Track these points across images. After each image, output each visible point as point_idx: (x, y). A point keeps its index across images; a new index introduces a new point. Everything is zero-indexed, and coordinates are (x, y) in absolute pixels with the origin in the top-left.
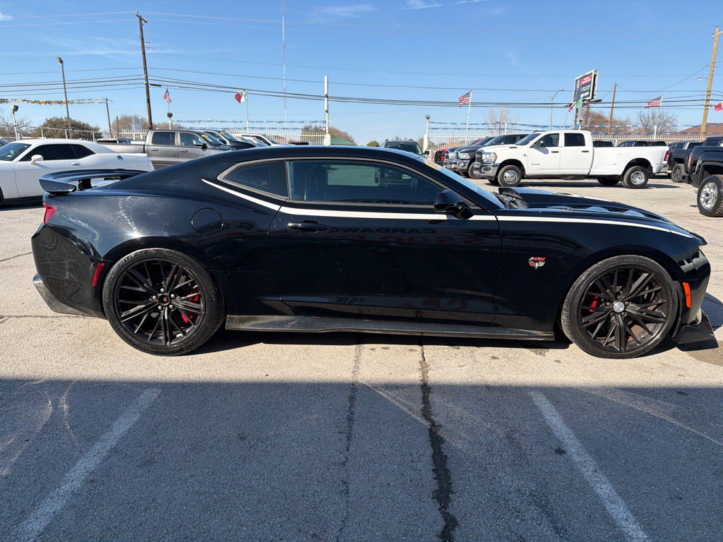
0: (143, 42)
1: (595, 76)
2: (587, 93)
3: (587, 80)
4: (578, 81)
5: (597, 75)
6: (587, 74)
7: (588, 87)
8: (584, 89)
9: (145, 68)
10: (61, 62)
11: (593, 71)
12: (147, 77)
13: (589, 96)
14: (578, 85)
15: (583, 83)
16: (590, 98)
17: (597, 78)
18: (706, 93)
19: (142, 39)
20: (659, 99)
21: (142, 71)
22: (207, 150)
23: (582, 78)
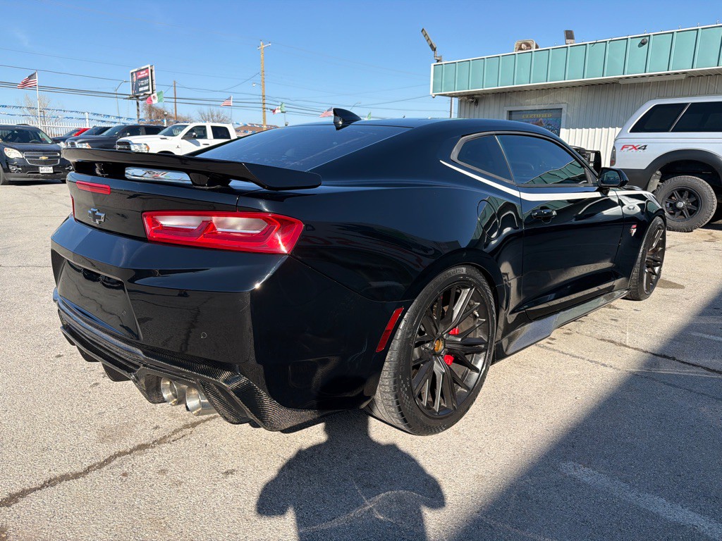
1: (152, 71)
2: (146, 88)
3: (143, 74)
4: (134, 75)
5: (154, 69)
6: (143, 68)
7: (146, 81)
8: (142, 83)
11: (149, 66)
13: (149, 90)
14: (135, 78)
15: (140, 76)
16: (150, 92)
17: (154, 73)
18: (261, 97)
20: (229, 99)
23: (138, 71)
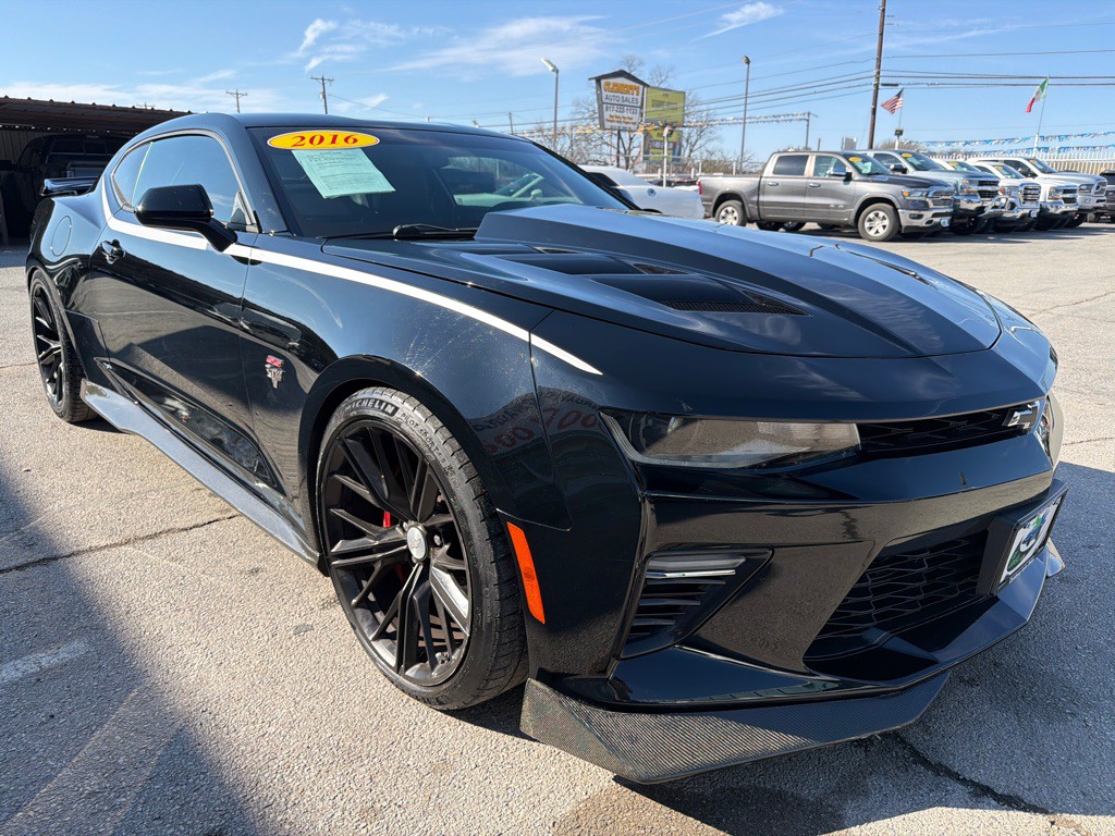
0: (883, 16)
9: (879, 60)
10: (748, 62)
12: (879, 73)
19: (884, 10)
21: (874, 63)
22: (851, 182)
